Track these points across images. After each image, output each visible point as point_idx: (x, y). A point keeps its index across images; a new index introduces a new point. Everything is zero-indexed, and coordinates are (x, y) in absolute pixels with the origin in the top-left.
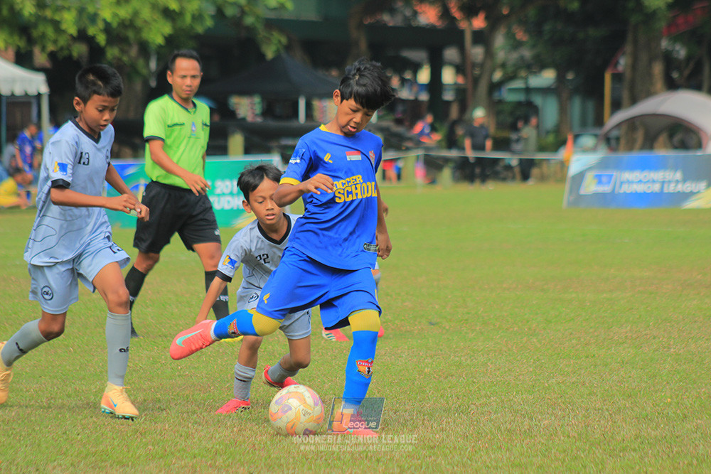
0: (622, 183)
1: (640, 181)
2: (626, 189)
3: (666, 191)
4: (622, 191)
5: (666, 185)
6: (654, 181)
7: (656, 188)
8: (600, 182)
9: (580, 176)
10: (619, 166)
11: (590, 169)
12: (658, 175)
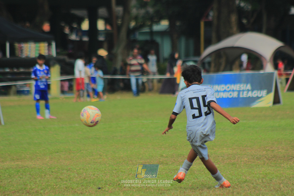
1: (225, 91)
3: (241, 96)
5: (241, 93)
6: (233, 91)
7: (235, 95)
12: (236, 87)
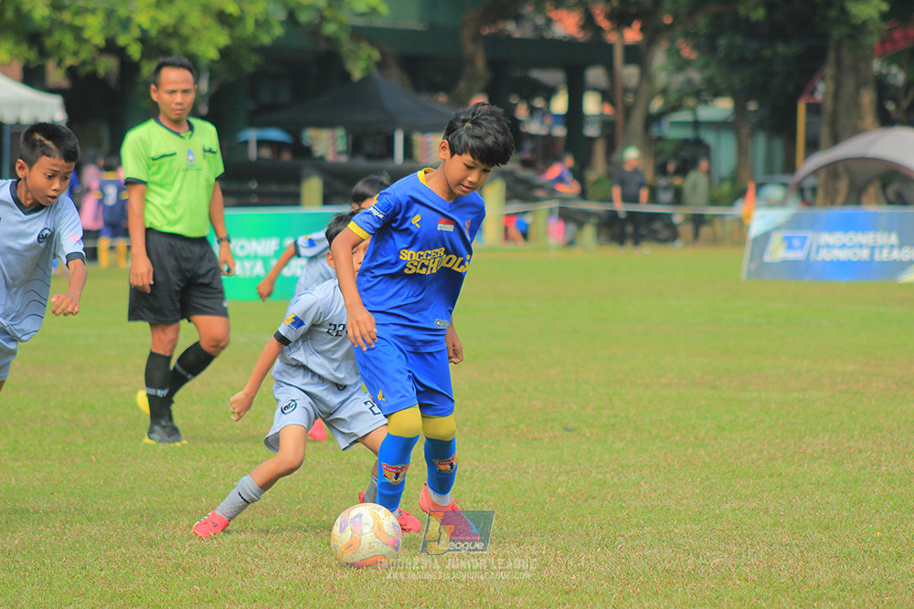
0: (819, 248)
1: (844, 246)
2: (825, 255)
3: (877, 258)
4: (819, 259)
5: (877, 252)
6: (861, 246)
7: (864, 254)
8: (790, 246)
9: (765, 238)
10: (816, 226)
11: (778, 228)
12: (867, 238)
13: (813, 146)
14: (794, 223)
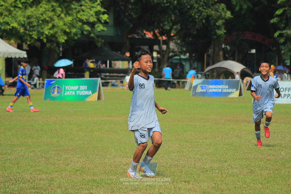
0: (209, 89)
1: (215, 88)
2: (211, 91)
3: (223, 91)
4: (209, 91)
6: (219, 88)
7: (220, 90)
8: (202, 88)
9: (196, 86)
10: (209, 84)
11: (199, 84)
12: (221, 87)
13: (208, 65)
14: (203, 83)
